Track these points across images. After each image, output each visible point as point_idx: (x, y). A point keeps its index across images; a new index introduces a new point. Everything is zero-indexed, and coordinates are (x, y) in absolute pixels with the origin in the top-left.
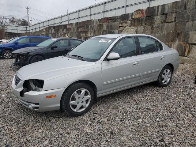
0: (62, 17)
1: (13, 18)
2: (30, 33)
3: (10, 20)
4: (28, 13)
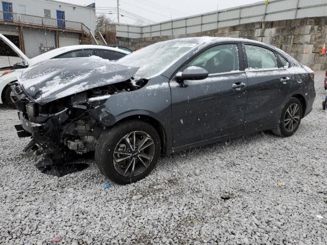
4: (118, 2)
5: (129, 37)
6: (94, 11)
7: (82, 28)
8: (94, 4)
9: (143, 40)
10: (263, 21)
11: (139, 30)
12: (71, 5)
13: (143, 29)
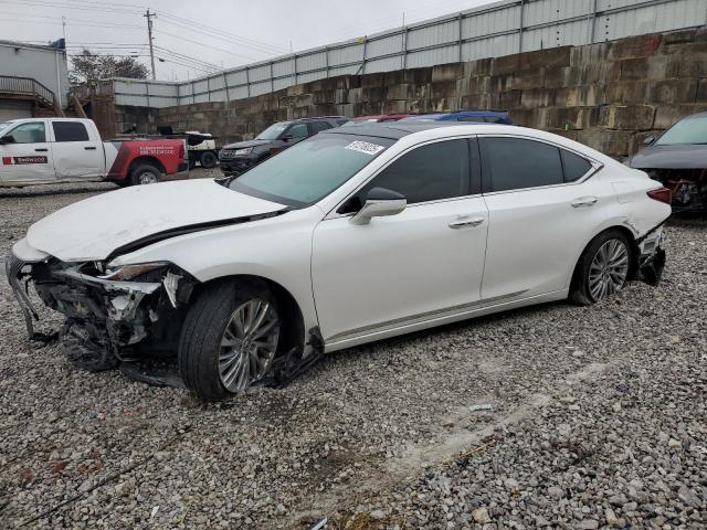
0: (367, 41)
1: (87, 53)
2: (217, 106)
3: (76, 61)
4: (150, 33)
5: (151, 106)
6: (64, 53)
7: (34, 88)
8: (62, 41)
9: (174, 111)
10: (361, 73)
11: (171, 91)
12: (13, 44)
13: (181, 88)
